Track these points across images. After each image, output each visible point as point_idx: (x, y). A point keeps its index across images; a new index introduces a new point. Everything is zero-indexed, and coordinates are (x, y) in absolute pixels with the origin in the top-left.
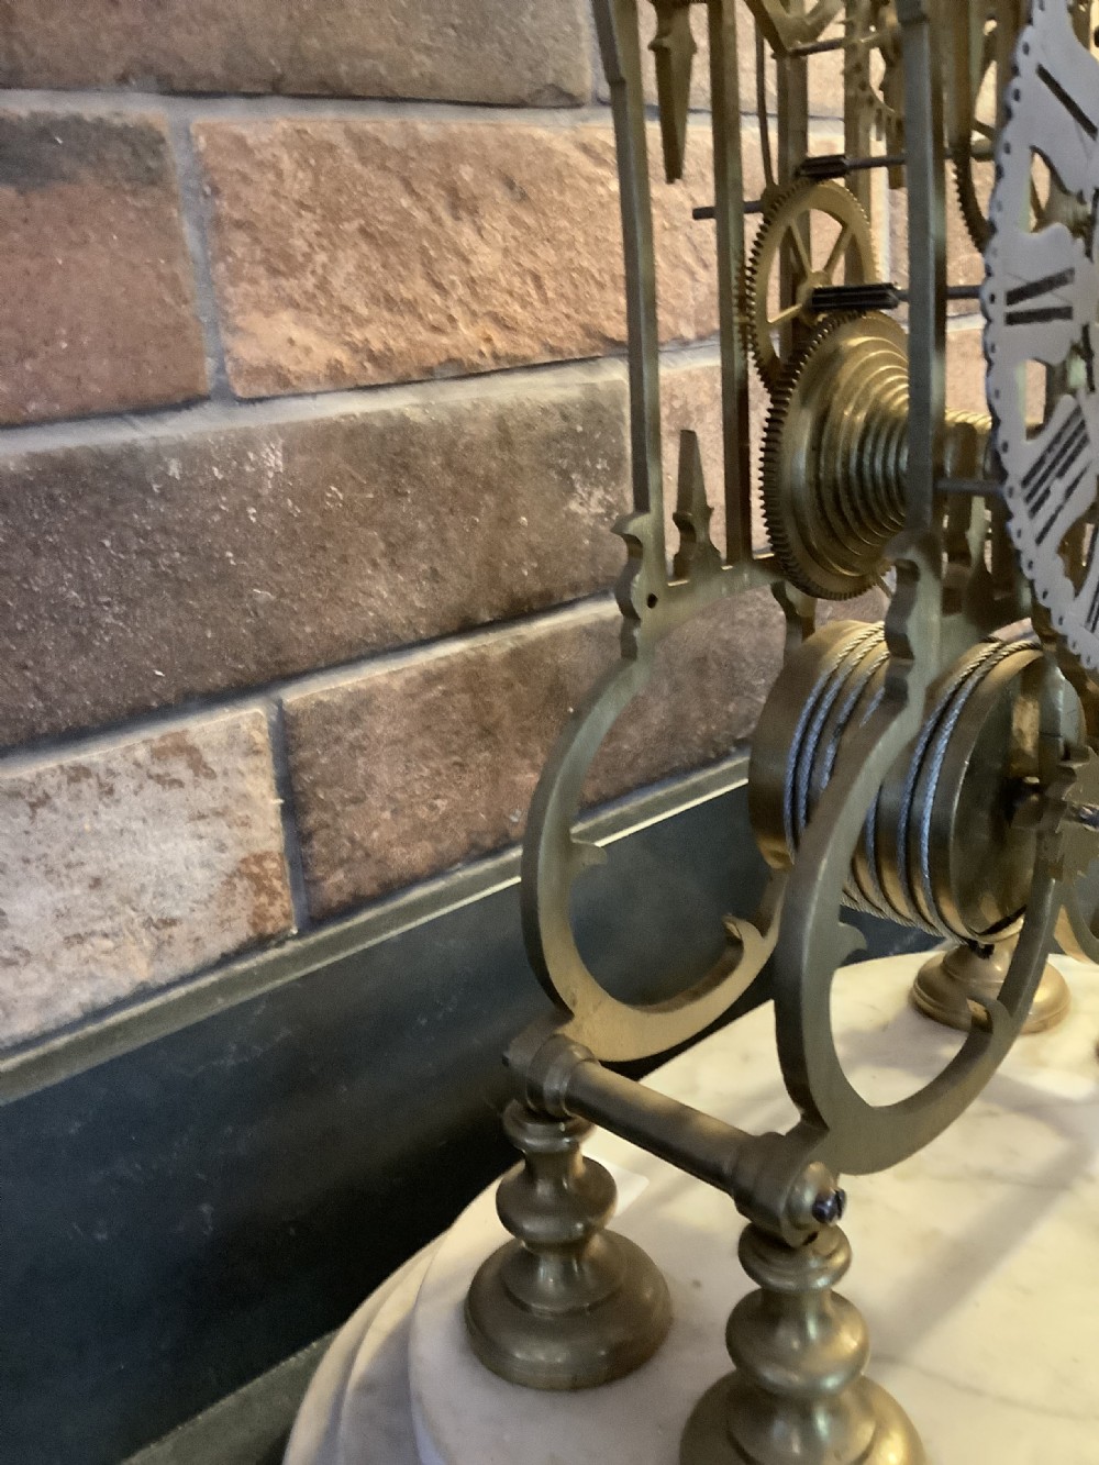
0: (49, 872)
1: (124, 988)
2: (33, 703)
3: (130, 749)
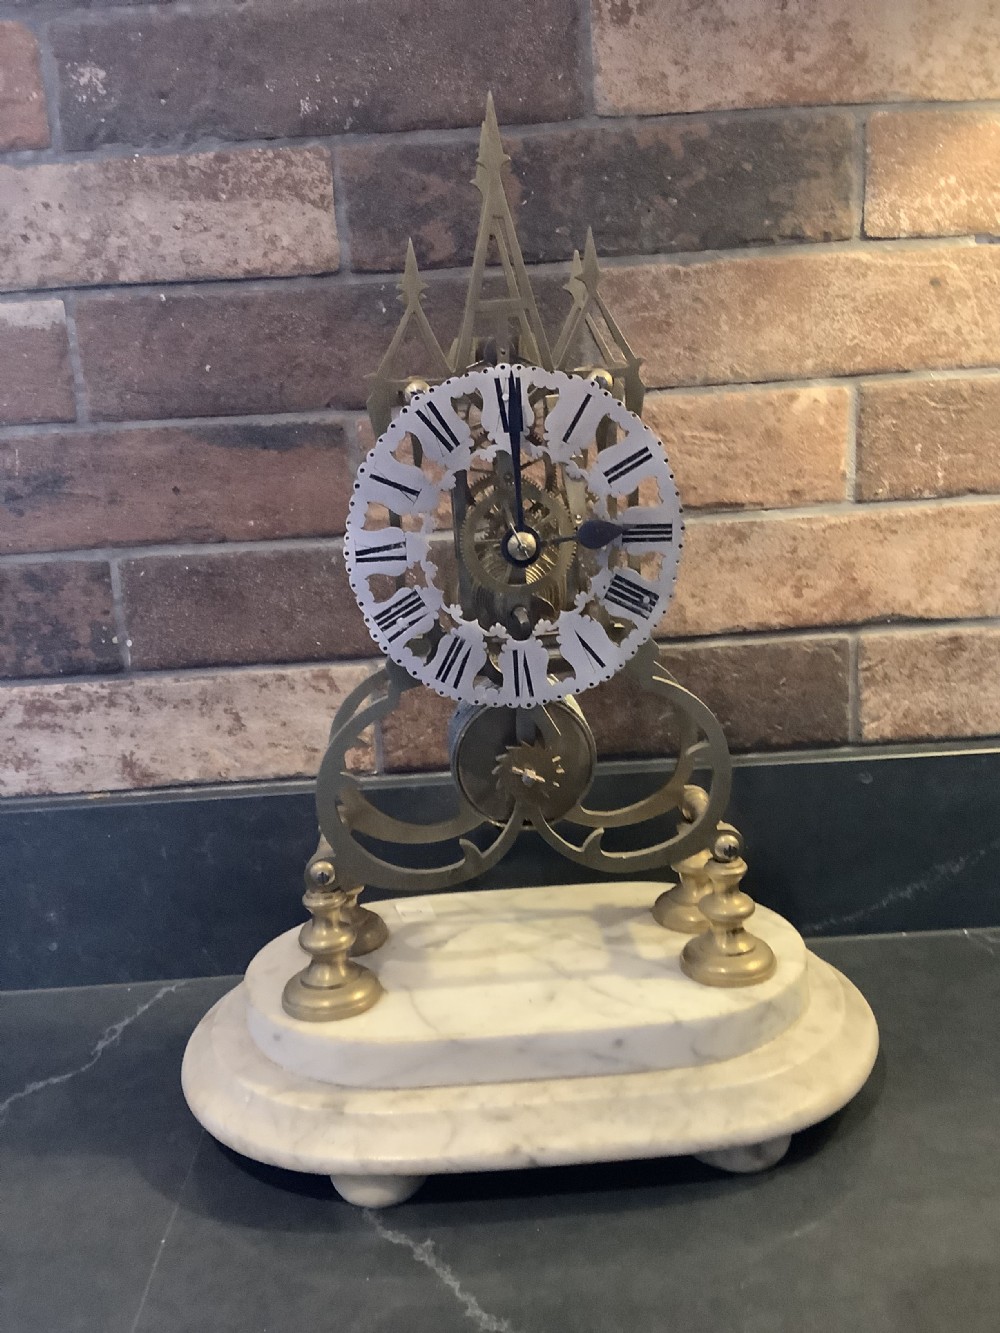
0: (265, 715)
1: (292, 772)
2: (266, 647)
3: (303, 672)
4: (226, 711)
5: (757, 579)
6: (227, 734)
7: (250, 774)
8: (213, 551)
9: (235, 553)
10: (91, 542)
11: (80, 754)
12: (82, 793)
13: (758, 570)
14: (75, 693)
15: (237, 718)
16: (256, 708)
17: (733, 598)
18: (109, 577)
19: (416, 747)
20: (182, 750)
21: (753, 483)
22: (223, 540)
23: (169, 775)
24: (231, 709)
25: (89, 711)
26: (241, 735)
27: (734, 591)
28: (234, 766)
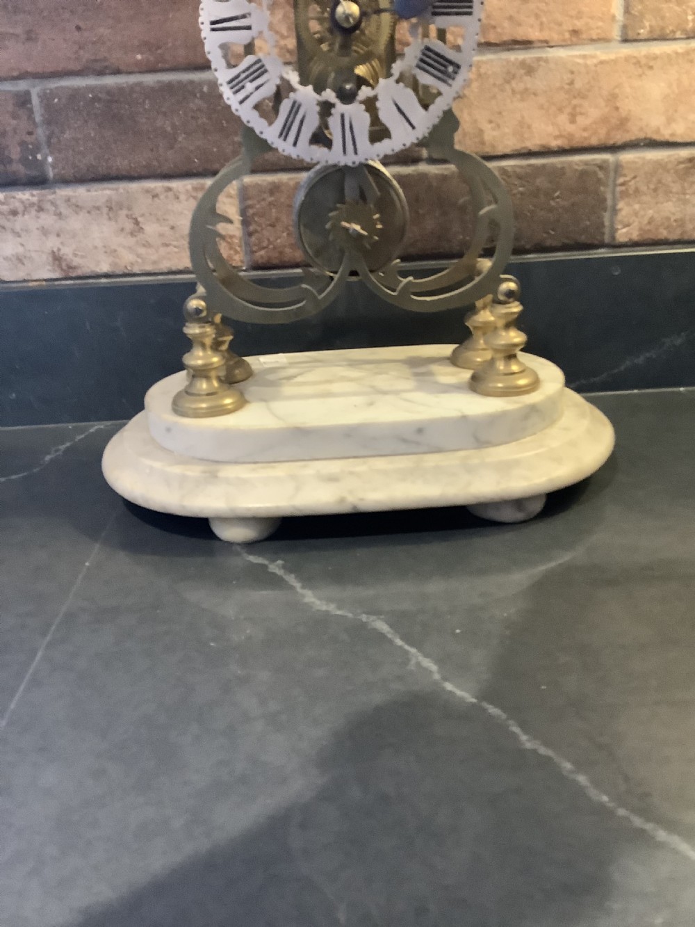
2: (155, 163)
3: (185, 185)
4: (127, 216)
5: (541, 107)
6: (129, 236)
7: (149, 268)
8: (110, 81)
9: (127, 82)
10: (15, 74)
11: (20, 250)
12: (25, 281)
13: (542, 100)
14: (12, 200)
15: (137, 223)
16: (151, 214)
17: (522, 124)
18: (31, 104)
19: (275, 248)
20: (96, 248)
21: (542, 24)
22: (117, 72)
23: (88, 267)
24: (131, 215)
25: (24, 214)
26: (140, 236)
27: (523, 117)
28: (137, 262)
